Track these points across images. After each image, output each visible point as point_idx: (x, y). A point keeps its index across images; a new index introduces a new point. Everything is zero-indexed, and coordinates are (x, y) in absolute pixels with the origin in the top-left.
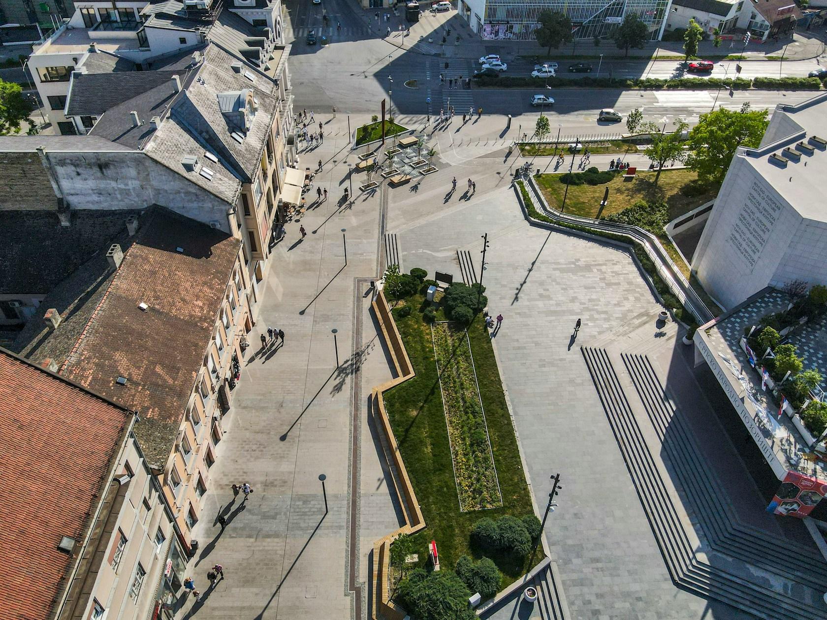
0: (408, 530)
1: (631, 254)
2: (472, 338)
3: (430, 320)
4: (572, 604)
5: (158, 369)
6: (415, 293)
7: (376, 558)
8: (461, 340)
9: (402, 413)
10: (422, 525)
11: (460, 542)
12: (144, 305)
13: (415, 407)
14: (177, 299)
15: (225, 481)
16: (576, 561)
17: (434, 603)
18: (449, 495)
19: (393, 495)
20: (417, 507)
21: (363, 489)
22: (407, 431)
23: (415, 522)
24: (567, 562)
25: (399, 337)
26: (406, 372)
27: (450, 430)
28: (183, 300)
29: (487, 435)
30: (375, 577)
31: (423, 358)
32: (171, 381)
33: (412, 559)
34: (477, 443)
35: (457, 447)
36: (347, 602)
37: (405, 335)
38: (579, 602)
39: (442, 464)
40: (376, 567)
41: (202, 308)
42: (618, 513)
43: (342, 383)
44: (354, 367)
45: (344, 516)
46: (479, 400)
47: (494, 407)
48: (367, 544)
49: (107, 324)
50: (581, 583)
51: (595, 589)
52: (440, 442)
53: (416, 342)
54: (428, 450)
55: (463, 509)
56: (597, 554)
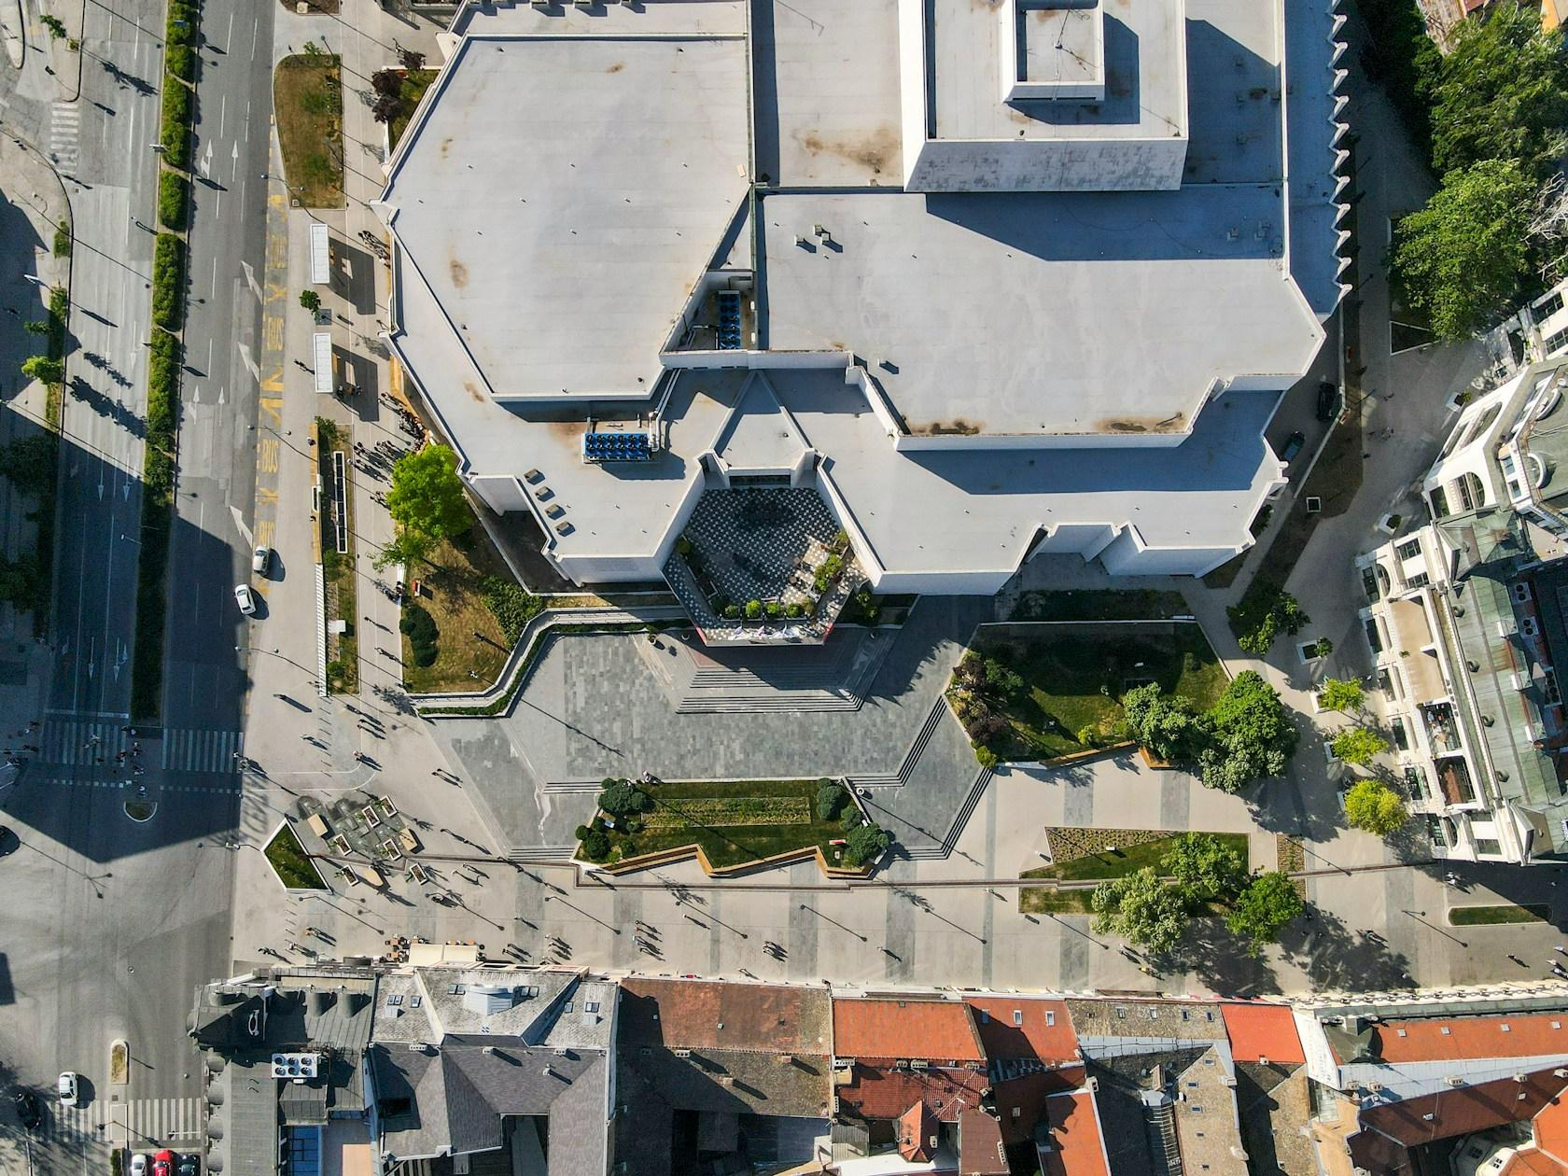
0: (819, 855)
1: (560, 635)
2: (664, 797)
3: (641, 827)
4: (866, 771)
5: (766, 1006)
6: (604, 837)
7: (835, 875)
8: (664, 805)
9: (732, 854)
10: (817, 847)
11: (829, 826)
12: (720, 1026)
13: (728, 845)
14: (705, 1008)
15: (779, 972)
16: (843, 762)
17: (867, 845)
18: (797, 829)
19: (792, 864)
20: (805, 850)
21: (787, 883)
22: (748, 852)
23: (814, 851)
24: (843, 767)
25: (656, 853)
26: (695, 849)
27: (749, 823)
28: (703, 1005)
29: (755, 799)
30: (845, 876)
31: (681, 836)
32: (772, 999)
33: (837, 855)
34: (762, 807)
35: (763, 820)
36: (856, 891)
37: (655, 848)
38: (866, 766)
39: (775, 831)
40: (840, 876)
41: (706, 993)
42: (815, 728)
43: (694, 897)
44: (682, 891)
45: (806, 894)
46: (726, 800)
47: (733, 790)
48: (823, 879)
49: (744, 1039)
50: (856, 762)
51: (860, 755)
52: (758, 831)
53: (664, 841)
54: (765, 840)
55: (809, 821)
56: (840, 749)
